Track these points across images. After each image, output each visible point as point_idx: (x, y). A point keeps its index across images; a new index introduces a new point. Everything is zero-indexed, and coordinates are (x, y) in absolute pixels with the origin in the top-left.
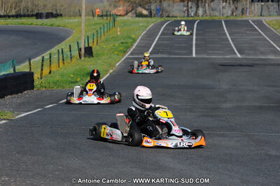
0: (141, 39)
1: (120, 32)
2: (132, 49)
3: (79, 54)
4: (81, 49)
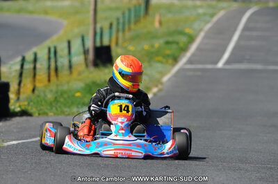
1: (160, 23)
2: (188, 54)
3: (86, 59)
4: (88, 50)
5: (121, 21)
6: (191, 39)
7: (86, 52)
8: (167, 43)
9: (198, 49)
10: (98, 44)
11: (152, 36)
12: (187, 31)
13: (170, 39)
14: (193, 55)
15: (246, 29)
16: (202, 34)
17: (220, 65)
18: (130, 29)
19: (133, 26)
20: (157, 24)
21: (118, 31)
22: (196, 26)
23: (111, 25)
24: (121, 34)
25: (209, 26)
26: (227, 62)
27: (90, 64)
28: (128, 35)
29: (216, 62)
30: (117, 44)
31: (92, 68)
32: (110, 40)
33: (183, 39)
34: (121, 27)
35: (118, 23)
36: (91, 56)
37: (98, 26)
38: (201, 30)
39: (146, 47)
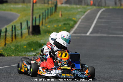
0: (81, 22)
1: (62, 15)
2: (74, 29)
3: (28, 31)
4: (30, 27)
5: (44, 14)
6: (75, 23)
7: (28, 28)
8: (65, 24)
9: (78, 27)
10: (34, 24)
11: (58, 21)
12: (74, 19)
13: (66, 22)
14: (76, 30)
15: (99, 18)
16: (80, 20)
17: (88, 34)
18: (48, 18)
19: (49, 16)
20: (60, 16)
21: (43, 19)
22: (77, 17)
23: (40, 16)
24: (44, 20)
25: (83, 17)
26: (91, 33)
27: (30, 34)
28: (47, 20)
29: (86, 33)
30: (42, 25)
31: (31, 35)
32: (39, 23)
33: (72, 23)
34: (44, 17)
35: (43, 15)
36: (31, 30)
37: (34, 16)
38: (79, 19)
39: (55, 26)
